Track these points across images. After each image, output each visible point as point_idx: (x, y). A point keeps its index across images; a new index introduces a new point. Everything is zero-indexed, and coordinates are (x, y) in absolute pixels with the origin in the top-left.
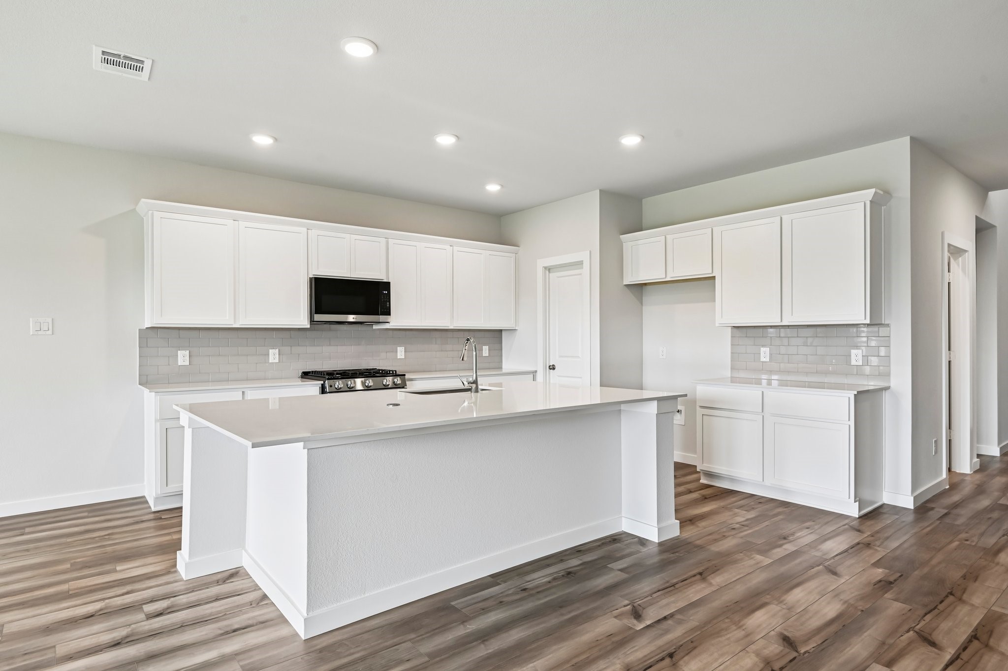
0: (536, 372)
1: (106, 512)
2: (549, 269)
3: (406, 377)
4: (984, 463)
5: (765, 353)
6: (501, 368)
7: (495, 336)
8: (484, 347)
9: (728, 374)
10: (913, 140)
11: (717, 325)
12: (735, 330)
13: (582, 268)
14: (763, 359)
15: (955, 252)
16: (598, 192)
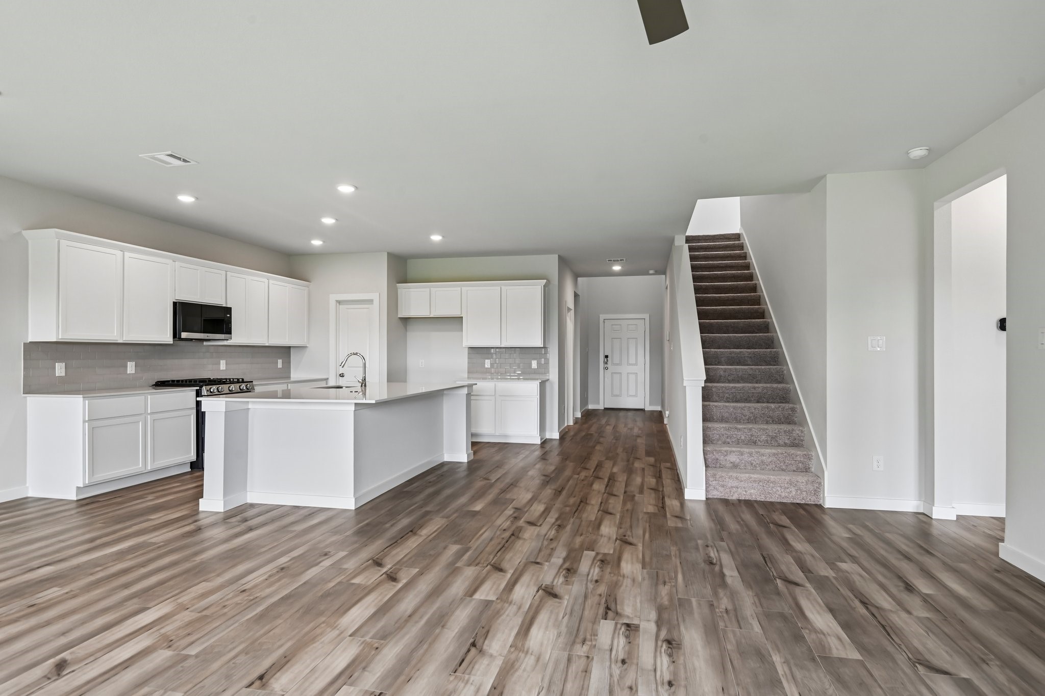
0: (328, 379)
1: (17, 508)
2: (339, 302)
3: (254, 383)
4: (576, 421)
5: (488, 364)
6: (290, 377)
7: (285, 351)
8: (279, 360)
9: (466, 375)
10: (560, 257)
11: (464, 346)
12: (470, 349)
13: (373, 304)
14: (486, 366)
15: (569, 309)
16: (386, 253)
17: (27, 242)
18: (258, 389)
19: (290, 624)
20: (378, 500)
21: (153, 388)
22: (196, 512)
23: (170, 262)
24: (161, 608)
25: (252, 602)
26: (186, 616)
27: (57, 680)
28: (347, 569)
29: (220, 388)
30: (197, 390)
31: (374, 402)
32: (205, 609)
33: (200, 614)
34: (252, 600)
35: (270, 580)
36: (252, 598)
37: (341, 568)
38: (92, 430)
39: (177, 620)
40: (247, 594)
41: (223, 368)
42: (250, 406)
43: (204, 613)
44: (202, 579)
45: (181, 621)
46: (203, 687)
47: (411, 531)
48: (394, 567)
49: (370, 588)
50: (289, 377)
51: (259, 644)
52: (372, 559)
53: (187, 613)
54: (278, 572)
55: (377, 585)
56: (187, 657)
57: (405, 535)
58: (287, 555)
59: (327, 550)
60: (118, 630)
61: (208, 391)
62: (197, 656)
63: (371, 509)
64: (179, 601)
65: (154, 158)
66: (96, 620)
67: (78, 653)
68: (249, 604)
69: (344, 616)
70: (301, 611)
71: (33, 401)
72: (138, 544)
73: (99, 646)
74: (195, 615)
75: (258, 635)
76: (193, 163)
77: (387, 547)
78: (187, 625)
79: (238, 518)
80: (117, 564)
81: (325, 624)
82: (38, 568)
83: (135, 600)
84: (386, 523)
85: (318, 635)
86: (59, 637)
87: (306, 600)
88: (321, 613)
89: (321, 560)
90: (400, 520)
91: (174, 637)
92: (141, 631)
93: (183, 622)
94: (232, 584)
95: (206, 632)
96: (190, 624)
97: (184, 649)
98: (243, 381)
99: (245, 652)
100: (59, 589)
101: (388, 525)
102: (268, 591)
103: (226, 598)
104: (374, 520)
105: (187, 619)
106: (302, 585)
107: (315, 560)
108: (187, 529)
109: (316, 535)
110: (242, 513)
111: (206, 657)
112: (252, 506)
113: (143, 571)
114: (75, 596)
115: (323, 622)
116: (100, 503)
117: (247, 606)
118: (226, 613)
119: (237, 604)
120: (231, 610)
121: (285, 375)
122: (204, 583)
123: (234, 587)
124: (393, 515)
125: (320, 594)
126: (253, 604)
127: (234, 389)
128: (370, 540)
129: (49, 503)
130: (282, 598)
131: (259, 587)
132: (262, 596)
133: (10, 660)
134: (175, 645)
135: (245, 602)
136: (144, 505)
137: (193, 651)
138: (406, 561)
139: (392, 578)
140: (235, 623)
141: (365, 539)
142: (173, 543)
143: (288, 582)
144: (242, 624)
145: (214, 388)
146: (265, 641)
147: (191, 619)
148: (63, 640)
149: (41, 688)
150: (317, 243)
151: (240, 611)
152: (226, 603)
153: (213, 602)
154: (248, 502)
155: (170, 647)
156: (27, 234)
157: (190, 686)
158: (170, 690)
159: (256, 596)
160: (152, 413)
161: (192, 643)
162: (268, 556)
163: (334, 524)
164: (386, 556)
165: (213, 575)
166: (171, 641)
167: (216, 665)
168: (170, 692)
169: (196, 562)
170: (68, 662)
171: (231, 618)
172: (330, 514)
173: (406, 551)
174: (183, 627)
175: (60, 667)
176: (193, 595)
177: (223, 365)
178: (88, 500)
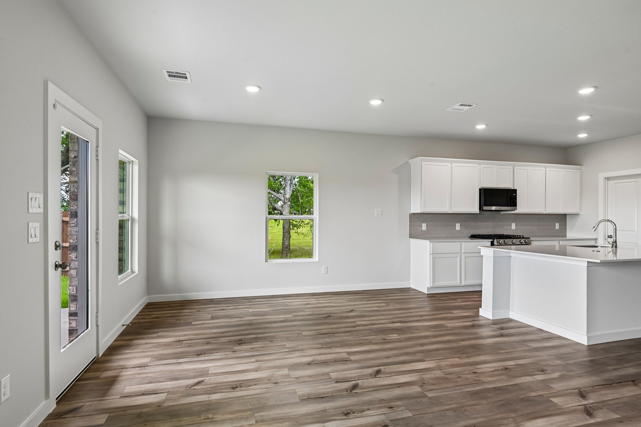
17: (411, 165)
18: (534, 244)
19: (490, 407)
20: (614, 344)
21: (470, 239)
22: (477, 315)
23: (477, 165)
24: (429, 364)
25: (476, 382)
26: (438, 373)
27: (373, 378)
28: (553, 388)
29: (506, 241)
30: (491, 241)
31: (599, 261)
32: (449, 374)
33: (445, 375)
34: (476, 380)
35: (494, 373)
36: (477, 379)
37: (547, 385)
38: (434, 259)
39: (433, 374)
40: (476, 375)
41: (513, 228)
42: (511, 255)
43: (447, 376)
44: (457, 356)
45: (434, 375)
46: (423, 417)
47: (633, 381)
48: (596, 404)
49: (563, 411)
50: (566, 236)
51: (465, 410)
52: (579, 389)
53: (439, 372)
54: (502, 369)
55: (572, 411)
56: (426, 396)
57: (625, 382)
58: (515, 361)
59: (545, 368)
60: (407, 366)
61: (498, 242)
62: (430, 398)
63: (602, 349)
64: (440, 363)
65: (454, 109)
66: (401, 357)
67: (387, 370)
68: (473, 382)
69: (530, 421)
70: (502, 402)
71: (413, 241)
72: (440, 325)
73: (395, 370)
74: (443, 375)
75: (467, 403)
76: (474, 105)
77: (599, 385)
78: (435, 379)
79: (498, 326)
80: (425, 332)
81: (513, 420)
82: (396, 322)
83: (421, 354)
84: (610, 366)
85: (503, 424)
86: (385, 358)
87: (509, 396)
88: (515, 411)
89: (537, 373)
90: (626, 367)
91: (426, 382)
92: (415, 371)
93: (435, 376)
94: (471, 365)
95: (442, 387)
96: (437, 378)
97: (427, 391)
98: (523, 238)
99: (454, 410)
100: (397, 335)
101: (610, 368)
102: (489, 379)
103: (463, 373)
104: (600, 359)
105: (438, 375)
106: (513, 385)
107: (532, 372)
108: (467, 324)
109: (543, 355)
110: (502, 324)
111: (435, 401)
112: (511, 320)
113: (434, 340)
114: (401, 341)
115: (512, 418)
116: (436, 298)
117: (471, 383)
118: (458, 381)
119: (467, 379)
120: (461, 381)
121: (562, 234)
122: (457, 358)
123: (471, 368)
124: (621, 361)
125: (522, 397)
126: (475, 383)
127: (515, 242)
128: (587, 373)
129: (416, 293)
130: (495, 388)
131: (485, 374)
132: (484, 381)
133: (366, 360)
134: (424, 387)
135: (472, 380)
136: (454, 304)
137: (430, 395)
138: (611, 405)
139: (589, 412)
140: (460, 390)
141: (583, 372)
142: (455, 330)
143: (504, 379)
144: (463, 392)
145: (501, 241)
146: (469, 410)
147: (439, 376)
148: (385, 361)
149: (367, 379)
150: (582, 136)
151: (466, 383)
152: (462, 376)
153: (454, 372)
154: (510, 317)
155: (422, 386)
156: (410, 161)
157: (418, 413)
158: (408, 410)
159: (480, 379)
160: (464, 253)
161: (432, 390)
162: (502, 357)
163: (562, 351)
164: (594, 392)
165: (465, 356)
166: (424, 383)
167: (436, 409)
168: (408, 411)
169: (461, 345)
170: (381, 372)
171: (458, 386)
172: (564, 342)
173: (616, 396)
174: (433, 379)
175: (378, 372)
176: (448, 363)
177: (513, 226)
178: (432, 295)
